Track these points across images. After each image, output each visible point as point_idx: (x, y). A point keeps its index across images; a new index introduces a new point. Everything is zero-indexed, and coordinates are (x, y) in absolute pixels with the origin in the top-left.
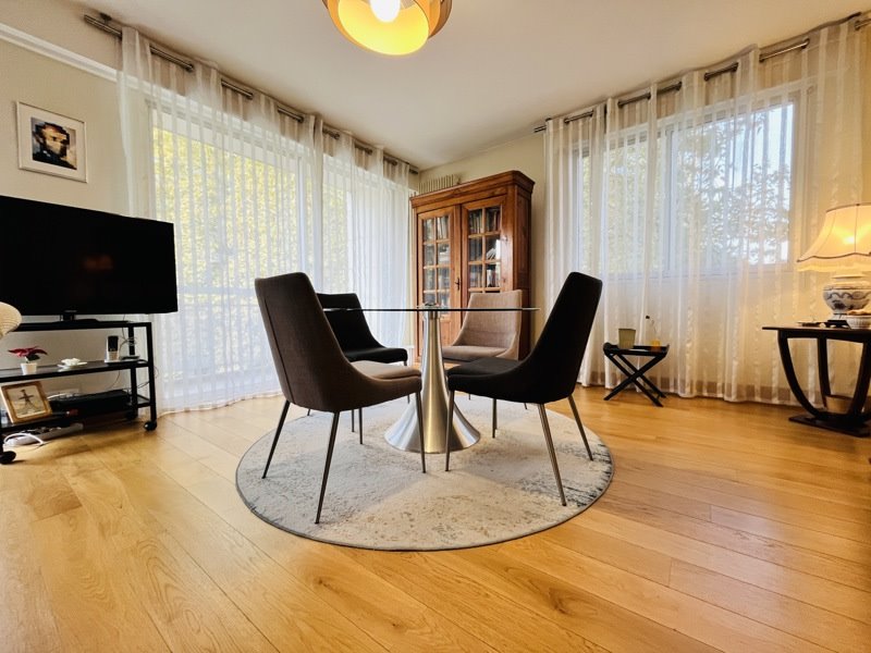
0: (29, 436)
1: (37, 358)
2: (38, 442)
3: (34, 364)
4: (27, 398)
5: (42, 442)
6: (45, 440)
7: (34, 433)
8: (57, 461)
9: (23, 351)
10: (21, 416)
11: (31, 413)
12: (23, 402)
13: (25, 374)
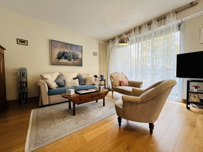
0: (195, 105)
1: (197, 88)
2: (196, 107)
3: (197, 90)
4: (195, 97)
5: (197, 108)
6: (198, 108)
7: (196, 105)
8: (198, 114)
9: (194, 86)
10: (192, 100)
11: (195, 101)
12: (194, 98)
13: (194, 91)
